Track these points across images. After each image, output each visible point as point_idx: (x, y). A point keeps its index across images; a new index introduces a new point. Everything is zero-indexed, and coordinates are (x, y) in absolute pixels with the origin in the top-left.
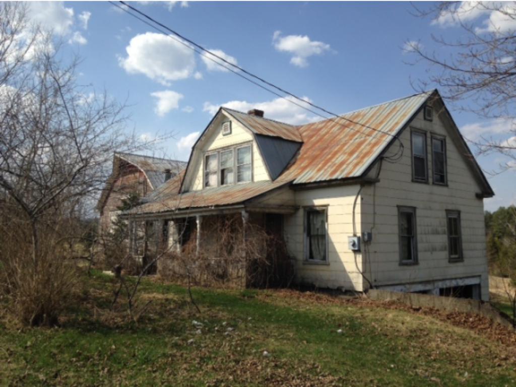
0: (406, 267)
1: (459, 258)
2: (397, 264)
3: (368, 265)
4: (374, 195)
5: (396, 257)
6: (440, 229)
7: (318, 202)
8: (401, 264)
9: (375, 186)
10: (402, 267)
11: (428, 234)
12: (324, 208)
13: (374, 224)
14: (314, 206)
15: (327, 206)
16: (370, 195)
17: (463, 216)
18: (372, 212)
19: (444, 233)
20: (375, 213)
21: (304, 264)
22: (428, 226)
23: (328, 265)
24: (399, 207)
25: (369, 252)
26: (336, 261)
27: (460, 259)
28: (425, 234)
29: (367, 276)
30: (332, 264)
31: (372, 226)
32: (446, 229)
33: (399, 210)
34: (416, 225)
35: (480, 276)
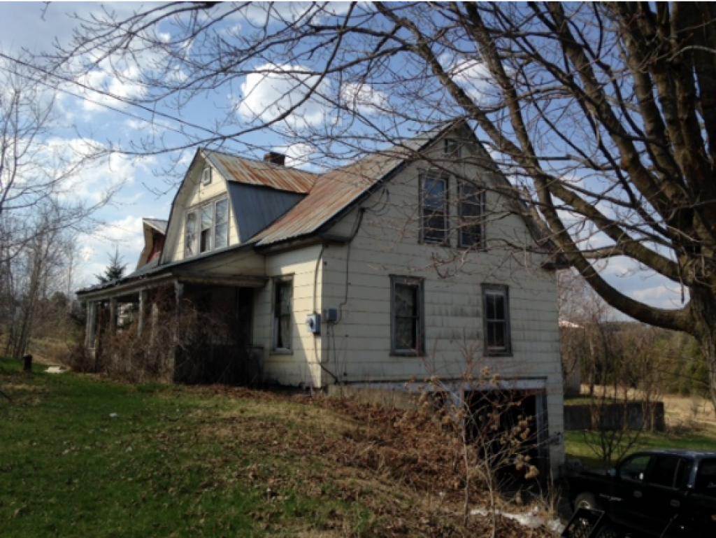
0: (401, 359)
1: (505, 351)
2: (387, 353)
3: (331, 353)
4: (348, 260)
5: (386, 344)
6: (468, 309)
7: (286, 270)
8: (393, 354)
9: (349, 248)
10: (394, 359)
11: (447, 314)
12: (290, 278)
13: (346, 298)
14: (282, 276)
15: (292, 275)
16: (341, 259)
17: (512, 293)
18: (344, 282)
19: (477, 315)
20: (348, 284)
21: (270, 355)
22: (445, 304)
23: (292, 354)
24: (392, 277)
25: (333, 336)
26: (298, 349)
27: (508, 352)
28: (440, 314)
29: (331, 367)
30: (296, 353)
31: (343, 301)
32: (480, 309)
33: (392, 281)
34: (423, 302)
35: (545, 378)
